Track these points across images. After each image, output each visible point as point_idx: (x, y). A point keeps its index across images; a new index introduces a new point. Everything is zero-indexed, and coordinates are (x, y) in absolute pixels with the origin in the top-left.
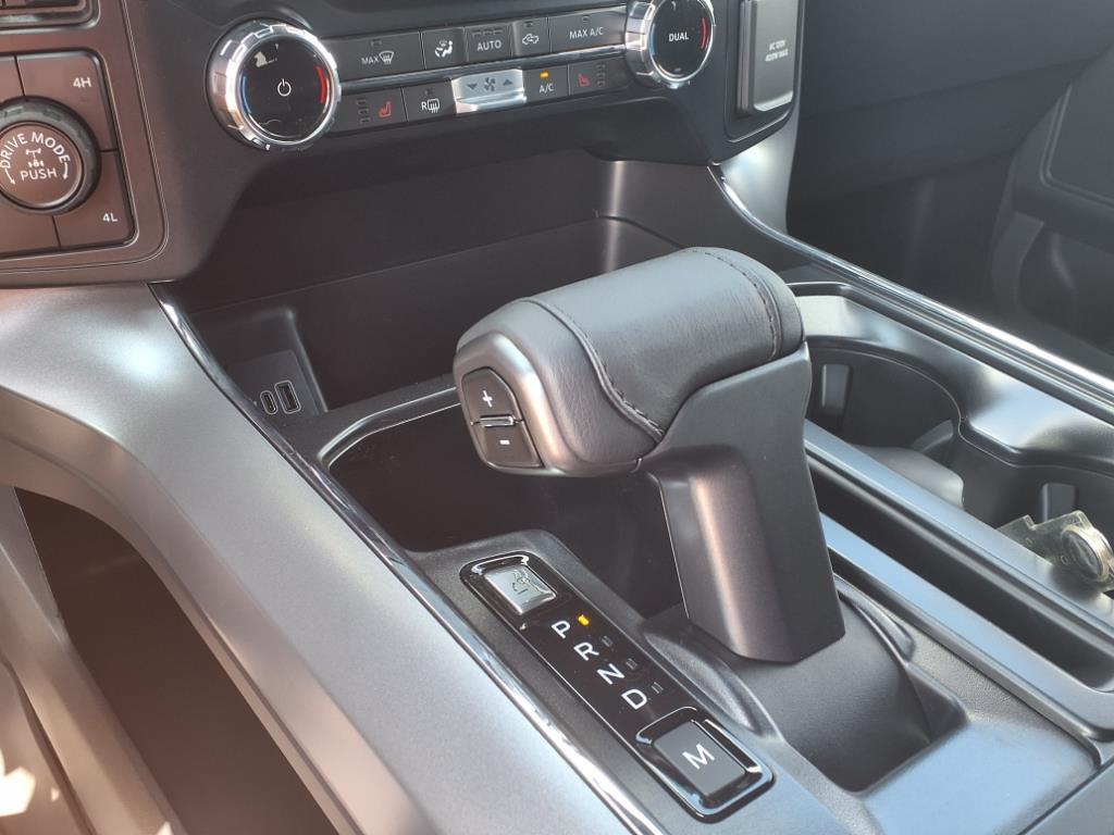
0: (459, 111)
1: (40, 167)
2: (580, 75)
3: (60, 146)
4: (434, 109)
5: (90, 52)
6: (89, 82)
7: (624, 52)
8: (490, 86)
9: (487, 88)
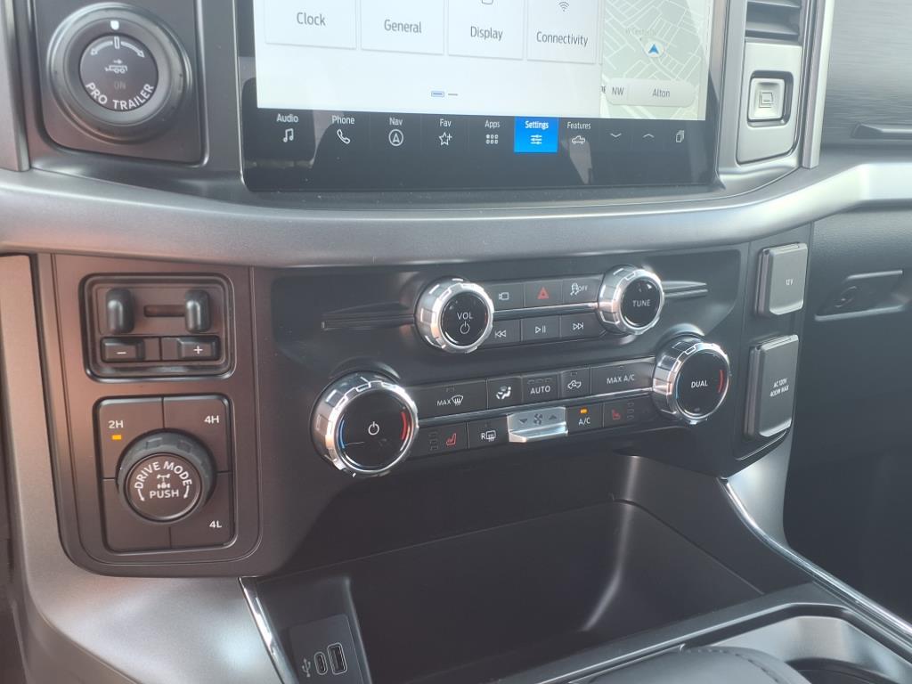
0: (511, 440)
1: (167, 488)
2: (613, 411)
3: (186, 473)
4: (491, 438)
5: (222, 396)
6: (217, 419)
7: (651, 393)
8: (538, 420)
9: (535, 422)
